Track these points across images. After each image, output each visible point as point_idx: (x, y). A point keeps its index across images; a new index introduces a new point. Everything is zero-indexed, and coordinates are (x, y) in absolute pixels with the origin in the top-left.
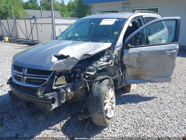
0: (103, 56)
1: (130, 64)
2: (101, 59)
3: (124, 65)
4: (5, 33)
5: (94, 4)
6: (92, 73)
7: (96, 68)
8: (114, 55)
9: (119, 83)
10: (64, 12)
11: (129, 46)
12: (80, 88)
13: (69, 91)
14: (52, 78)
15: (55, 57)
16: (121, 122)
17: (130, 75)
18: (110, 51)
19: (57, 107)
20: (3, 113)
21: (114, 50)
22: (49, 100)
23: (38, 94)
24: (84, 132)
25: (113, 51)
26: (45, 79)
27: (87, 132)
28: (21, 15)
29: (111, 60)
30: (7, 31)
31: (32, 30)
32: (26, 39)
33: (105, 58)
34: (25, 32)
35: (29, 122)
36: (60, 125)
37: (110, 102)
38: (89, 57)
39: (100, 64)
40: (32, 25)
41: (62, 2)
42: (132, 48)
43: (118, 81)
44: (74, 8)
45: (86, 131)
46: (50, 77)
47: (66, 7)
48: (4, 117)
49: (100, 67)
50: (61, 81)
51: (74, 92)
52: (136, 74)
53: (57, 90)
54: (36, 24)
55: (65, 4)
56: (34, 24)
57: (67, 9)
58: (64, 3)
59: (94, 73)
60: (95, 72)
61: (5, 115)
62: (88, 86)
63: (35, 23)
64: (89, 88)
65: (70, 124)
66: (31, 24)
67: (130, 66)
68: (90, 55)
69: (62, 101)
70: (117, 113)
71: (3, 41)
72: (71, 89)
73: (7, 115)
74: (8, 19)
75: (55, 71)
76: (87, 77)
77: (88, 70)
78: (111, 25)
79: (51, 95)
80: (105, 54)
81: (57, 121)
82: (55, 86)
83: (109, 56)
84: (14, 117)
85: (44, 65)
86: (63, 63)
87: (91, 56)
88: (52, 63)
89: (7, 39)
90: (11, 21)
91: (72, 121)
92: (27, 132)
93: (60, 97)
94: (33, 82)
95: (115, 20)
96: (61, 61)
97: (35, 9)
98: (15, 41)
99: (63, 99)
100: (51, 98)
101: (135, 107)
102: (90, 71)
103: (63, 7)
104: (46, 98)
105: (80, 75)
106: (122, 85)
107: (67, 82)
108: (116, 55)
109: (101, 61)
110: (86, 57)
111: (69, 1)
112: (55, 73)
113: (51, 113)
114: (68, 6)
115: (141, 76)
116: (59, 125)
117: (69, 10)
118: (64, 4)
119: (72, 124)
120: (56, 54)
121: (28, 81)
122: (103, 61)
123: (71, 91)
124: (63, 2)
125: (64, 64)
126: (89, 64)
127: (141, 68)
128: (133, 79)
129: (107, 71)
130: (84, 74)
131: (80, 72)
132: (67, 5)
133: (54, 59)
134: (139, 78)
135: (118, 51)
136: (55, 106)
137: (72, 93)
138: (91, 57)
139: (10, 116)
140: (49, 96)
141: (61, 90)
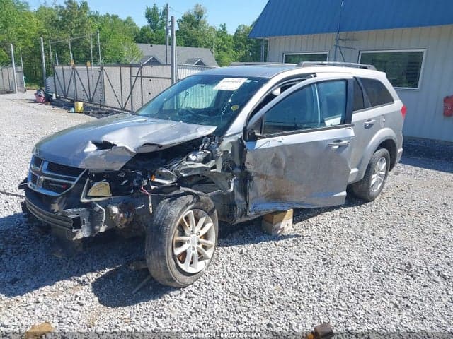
0: (197, 150)
1: (260, 170)
2: (191, 156)
3: (248, 173)
4: (80, 93)
5: (273, 38)
6: (167, 182)
7: (176, 172)
8: (221, 151)
9: (239, 211)
10: (225, 50)
11: (256, 134)
12: (139, 208)
13: (115, 210)
14: (82, 182)
15: (94, 145)
16: (214, 285)
17: (263, 193)
18: (213, 143)
19: (87, 236)
20: (7, 243)
21: (220, 141)
22: (68, 220)
23: (52, 208)
24: (133, 292)
25: (219, 144)
26: (70, 182)
27: (139, 293)
28: (126, 54)
29: (214, 161)
30: (84, 90)
31: (132, 90)
32: (119, 107)
33: (200, 154)
34: (119, 94)
35: (44, 262)
36: (97, 276)
37: (199, 243)
38: (159, 149)
39: (186, 165)
40: (134, 79)
41: (221, 29)
42: (261, 138)
43: (236, 206)
44: (249, 42)
45: (138, 291)
46: (78, 179)
47: (230, 41)
48: (7, 248)
49: (186, 171)
50: (101, 190)
51: (126, 215)
52: (274, 190)
53: (89, 206)
54: (142, 77)
55: (228, 33)
56: (137, 76)
57: (232, 44)
58: (227, 30)
59: (171, 182)
60: (174, 180)
61: (10, 246)
62: (150, 204)
63: (139, 75)
64: (151, 208)
65: (117, 276)
66: (131, 76)
67: (261, 176)
68: (160, 147)
69: (97, 227)
70: (217, 268)
71: (73, 109)
72: (120, 208)
73: (15, 246)
74: (88, 63)
75: (88, 170)
76: (153, 187)
77: (160, 175)
78: (232, 91)
79: (74, 213)
80: (201, 147)
81: (94, 268)
82: (87, 197)
83: (209, 152)
84: (24, 251)
85: (71, 158)
86: (103, 157)
87: (162, 148)
88: (83, 155)
89: (80, 105)
90: (94, 70)
91: (122, 272)
92: (35, 278)
93: (94, 219)
94: (52, 186)
95: (244, 80)
96: (101, 152)
97: (159, 44)
98: (96, 112)
99: (99, 224)
100: (72, 217)
101: (261, 264)
102: (163, 178)
103: (223, 40)
104: (64, 217)
105: (140, 182)
106: (246, 215)
107: (112, 192)
108: (226, 152)
109: (191, 160)
110: (151, 149)
111: (239, 26)
112: (87, 173)
113: (77, 247)
114: (235, 37)
115: (284, 194)
116: (94, 274)
117: (237, 48)
118: (225, 33)
119: (119, 275)
120: (96, 139)
121: (46, 185)
122: (195, 161)
123: (120, 212)
124: (224, 29)
125: (105, 158)
126: (166, 163)
127: (282, 178)
128: (269, 201)
129: (213, 182)
130: (148, 181)
131: (141, 176)
132: (233, 34)
133: (91, 148)
134: (281, 199)
135: (232, 143)
136: (82, 233)
137: (122, 215)
138: (163, 150)
139: (18, 249)
140: (71, 214)
141: (96, 206)
